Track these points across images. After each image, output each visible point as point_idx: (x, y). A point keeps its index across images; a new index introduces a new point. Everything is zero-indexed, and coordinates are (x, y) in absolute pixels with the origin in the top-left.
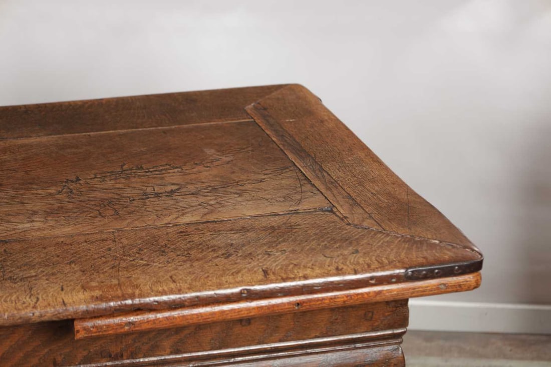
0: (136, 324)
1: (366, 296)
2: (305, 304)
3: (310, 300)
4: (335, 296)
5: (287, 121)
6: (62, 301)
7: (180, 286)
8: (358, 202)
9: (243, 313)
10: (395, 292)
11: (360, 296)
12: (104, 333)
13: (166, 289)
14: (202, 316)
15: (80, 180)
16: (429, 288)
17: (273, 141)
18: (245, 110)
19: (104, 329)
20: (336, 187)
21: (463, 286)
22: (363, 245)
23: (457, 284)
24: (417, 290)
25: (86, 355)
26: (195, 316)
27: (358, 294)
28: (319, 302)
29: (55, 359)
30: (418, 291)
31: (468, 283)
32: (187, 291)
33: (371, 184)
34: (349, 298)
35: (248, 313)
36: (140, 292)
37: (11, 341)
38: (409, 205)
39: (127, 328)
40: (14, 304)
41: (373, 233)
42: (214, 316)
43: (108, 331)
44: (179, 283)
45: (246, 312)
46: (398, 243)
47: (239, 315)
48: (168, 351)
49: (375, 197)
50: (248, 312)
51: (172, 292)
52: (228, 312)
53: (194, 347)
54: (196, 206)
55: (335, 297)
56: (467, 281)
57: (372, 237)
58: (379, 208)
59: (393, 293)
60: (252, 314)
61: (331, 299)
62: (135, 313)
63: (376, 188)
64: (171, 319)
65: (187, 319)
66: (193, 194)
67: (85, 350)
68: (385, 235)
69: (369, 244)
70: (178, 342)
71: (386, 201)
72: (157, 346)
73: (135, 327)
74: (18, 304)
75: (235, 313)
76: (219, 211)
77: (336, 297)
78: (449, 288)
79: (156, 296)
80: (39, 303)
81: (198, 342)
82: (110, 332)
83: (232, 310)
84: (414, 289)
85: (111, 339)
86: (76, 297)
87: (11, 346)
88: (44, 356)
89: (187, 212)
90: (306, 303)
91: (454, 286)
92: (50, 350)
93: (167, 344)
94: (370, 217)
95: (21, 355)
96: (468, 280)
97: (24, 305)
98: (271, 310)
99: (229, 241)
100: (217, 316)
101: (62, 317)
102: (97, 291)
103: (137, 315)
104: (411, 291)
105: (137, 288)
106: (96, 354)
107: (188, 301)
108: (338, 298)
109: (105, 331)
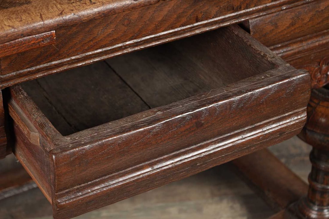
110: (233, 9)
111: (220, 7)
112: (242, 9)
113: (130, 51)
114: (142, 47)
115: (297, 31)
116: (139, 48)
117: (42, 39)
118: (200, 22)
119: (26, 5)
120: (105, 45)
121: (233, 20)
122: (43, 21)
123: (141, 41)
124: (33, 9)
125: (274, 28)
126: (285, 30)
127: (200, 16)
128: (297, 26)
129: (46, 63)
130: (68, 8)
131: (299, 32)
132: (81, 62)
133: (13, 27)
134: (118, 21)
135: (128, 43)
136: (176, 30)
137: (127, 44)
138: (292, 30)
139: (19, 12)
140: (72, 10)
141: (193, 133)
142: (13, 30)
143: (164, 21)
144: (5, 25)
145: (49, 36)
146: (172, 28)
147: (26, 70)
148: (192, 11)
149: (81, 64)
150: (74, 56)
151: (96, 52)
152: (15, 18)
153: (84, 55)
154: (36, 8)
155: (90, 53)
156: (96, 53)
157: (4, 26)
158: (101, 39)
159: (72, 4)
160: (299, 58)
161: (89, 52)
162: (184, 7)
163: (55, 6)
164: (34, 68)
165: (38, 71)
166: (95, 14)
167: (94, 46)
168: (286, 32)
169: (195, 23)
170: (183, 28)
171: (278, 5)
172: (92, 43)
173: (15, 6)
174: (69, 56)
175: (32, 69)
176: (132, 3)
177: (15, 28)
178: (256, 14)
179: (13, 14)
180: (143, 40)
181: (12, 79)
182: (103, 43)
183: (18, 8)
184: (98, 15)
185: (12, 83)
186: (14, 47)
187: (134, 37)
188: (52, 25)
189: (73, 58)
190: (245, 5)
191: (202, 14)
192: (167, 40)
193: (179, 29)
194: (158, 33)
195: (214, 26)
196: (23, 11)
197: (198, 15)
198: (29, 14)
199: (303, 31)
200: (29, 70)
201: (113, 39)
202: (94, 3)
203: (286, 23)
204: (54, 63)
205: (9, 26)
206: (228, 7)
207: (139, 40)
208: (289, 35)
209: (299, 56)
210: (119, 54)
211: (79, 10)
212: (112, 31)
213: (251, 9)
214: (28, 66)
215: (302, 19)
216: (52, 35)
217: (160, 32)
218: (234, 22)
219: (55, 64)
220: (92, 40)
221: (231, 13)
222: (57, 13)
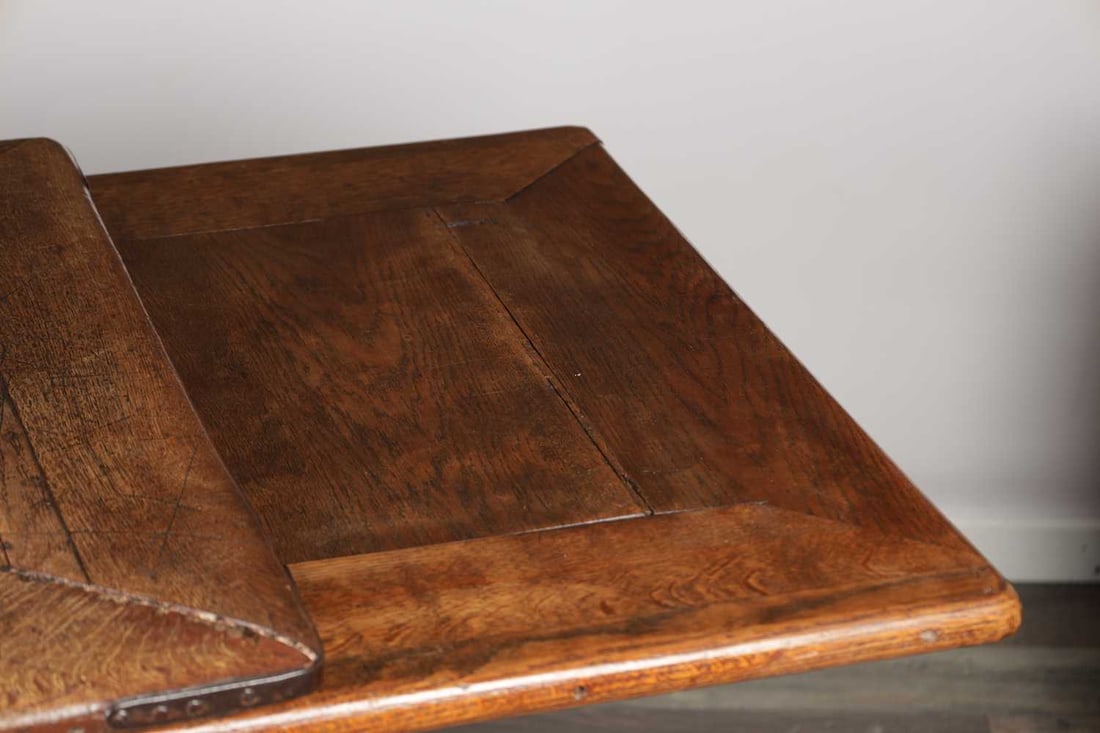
1: (744, 664)
2: (597, 689)
3: (610, 679)
4: (670, 666)
8: (56, 496)
9: (447, 713)
10: (815, 654)
11: (730, 666)
14: (348, 726)
16: (895, 642)
20: (18, 449)
21: (977, 633)
22: (16, 634)
23: (963, 630)
24: (868, 646)
27: (724, 661)
28: (632, 683)
30: (869, 650)
31: (991, 625)
33: (110, 438)
34: (704, 670)
35: (459, 715)
38: (182, 502)
41: (57, 594)
42: (377, 723)
45: (456, 712)
46: (111, 621)
47: (437, 718)
49: (105, 479)
50: (460, 711)
52: (412, 714)
55: (671, 669)
56: (988, 622)
57: (52, 608)
58: (101, 511)
59: (809, 656)
60: (471, 715)
61: (662, 674)
63: (119, 450)
68: (86, 599)
69: (34, 630)
71: (128, 490)
75: (428, 714)
77: (674, 669)
78: (943, 639)
83: (421, 708)
84: (861, 644)
90: (601, 685)
91: (957, 633)
94: (70, 543)
96: (991, 618)
98: (517, 703)
100: (384, 722)
104: (853, 649)
108: (678, 671)
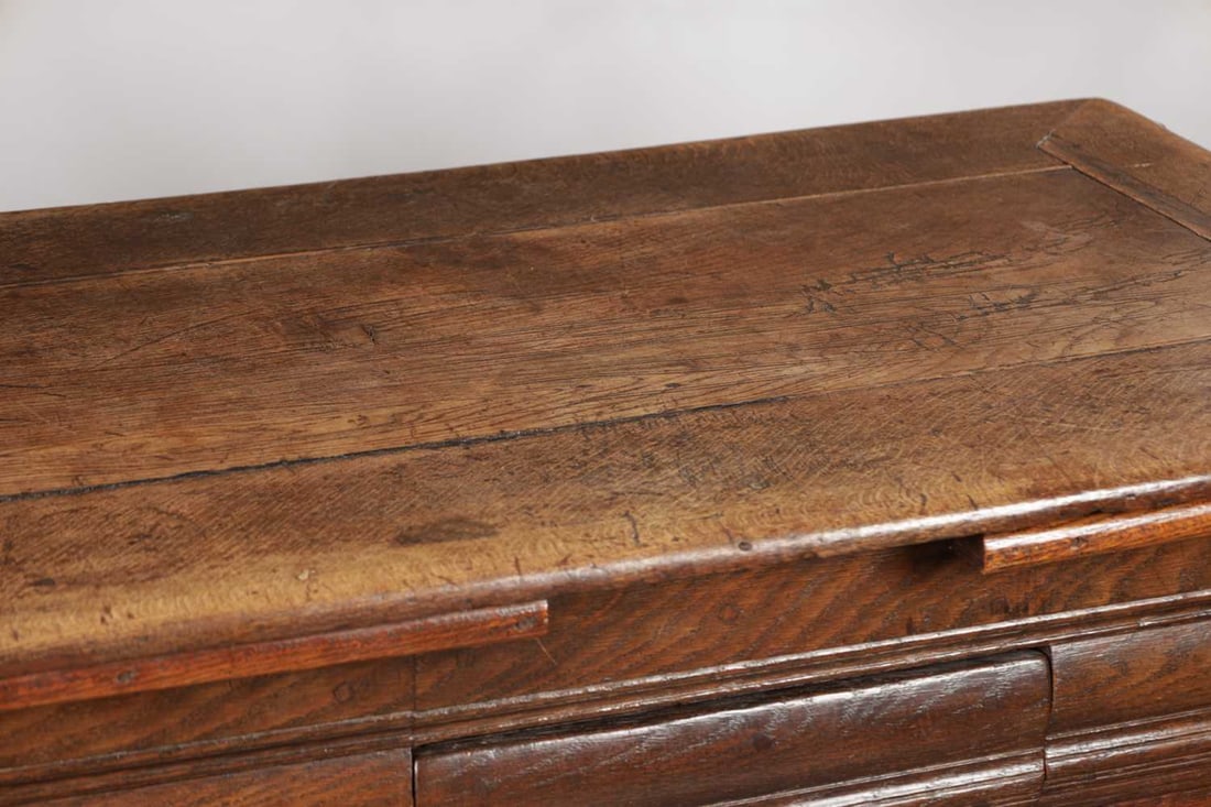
0: (1090, 539)
5: (1137, 166)
6: (967, 499)
7: (1169, 465)
12: (1035, 560)
13: (1145, 470)
15: (830, 286)
17: (1140, 204)
18: (1039, 148)
19: (1036, 553)
25: (966, 610)
26: (1190, 523)
29: (910, 619)
32: (1183, 473)
36: (1101, 478)
37: (838, 587)
39: (1074, 548)
40: (885, 508)
43: (1042, 555)
44: (1165, 459)
48: (1107, 596)
51: (1157, 477)
53: (1151, 587)
54: (1087, 324)
62: (1087, 520)
64: (1149, 529)
65: (1177, 529)
66: (1064, 303)
67: (963, 600)
70: (1125, 579)
72: (1088, 588)
73: (1087, 547)
74: (892, 508)
76: (1141, 332)
79: (1131, 483)
80: (928, 503)
81: (1159, 578)
82: (1045, 557)
85: (1010, 577)
86: (992, 492)
87: (837, 597)
88: (892, 613)
89: (1083, 335)
92: (904, 601)
93: (1106, 583)
95: (853, 612)
97: (904, 510)
99: (1201, 383)
101: (970, 530)
102: (1024, 479)
103: (1091, 523)
105: (1094, 471)
106: (983, 607)
107: (1186, 492)
109: (1037, 556)
110: (1006, 609)
111: (972, 602)
112: (1030, 612)
113: (735, 689)
114: (766, 684)
115: (1183, 688)
116: (758, 686)
117: (515, 621)
118: (917, 634)
119: (485, 539)
120: (673, 665)
121: (1006, 641)
122: (520, 573)
123: (763, 667)
124: (499, 547)
125: (1120, 674)
126: (1149, 681)
127: (918, 619)
128: (1181, 674)
129: (524, 694)
130: (581, 551)
131: (1190, 691)
132: (611, 703)
133: (449, 581)
134: (707, 609)
135: (730, 667)
136: (856, 648)
137: (728, 671)
138: (1169, 685)
139: (467, 550)
140: (591, 556)
141: (746, 761)
142: (448, 588)
143: (822, 621)
144: (432, 574)
145: (534, 614)
146: (846, 642)
147: (474, 706)
148: (897, 603)
149: (609, 709)
150: (594, 684)
151: (648, 680)
152: (457, 562)
153: (618, 685)
154: (507, 544)
155: (635, 683)
156: (650, 683)
157: (429, 576)
158: (664, 650)
159: (591, 542)
160: (1192, 766)
161: (631, 679)
162: (878, 590)
163: (551, 545)
164: (493, 704)
165: (505, 712)
166: (646, 571)
167: (646, 664)
168: (1151, 687)
169: (903, 636)
170: (874, 645)
171: (1130, 614)
172: (638, 657)
173: (459, 539)
174: (580, 682)
175: (490, 706)
176: (735, 554)
177: (454, 584)
178: (1068, 631)
179: (454, 553)
180: (769, 665)
181: (441, 725)
182: (670, 660)
183: (466, 543)
184: (651, 574)
185: (437, 734)
186: (448, 631)
187: (745, 655)
188: (540, 585)
189: (592, 689)
190: (1039, 602)
191: (925, 613)
192: (832, 673)
193: (863, 647)
194: (807, 651)
195: (956, 650)
196: (476, 549)
197: (913, 616)
198: (489, 555)
199: (1199, 689)
200: (481, 705)
201: (694, 653)
202: (645, 545)
203: (1152, 664)
204: (543, 696)
205: (441, 577)
206: (991, 604)
207: (759, 664)
208: (1159, 698)
209: (1191, 759)
210: (707, 693)
211: (607, 558)
212: (693, 631)
213: (1055, 617)
214: (479, 696)
215: (1195, 656)
216: (539, 613)
217: (814, 650)
218: (1009, 645)
219: (546, 699)
220: (639, 650)
221: (1002, 621)
222: (554, 559)
